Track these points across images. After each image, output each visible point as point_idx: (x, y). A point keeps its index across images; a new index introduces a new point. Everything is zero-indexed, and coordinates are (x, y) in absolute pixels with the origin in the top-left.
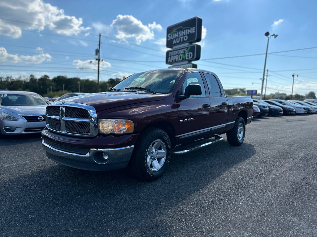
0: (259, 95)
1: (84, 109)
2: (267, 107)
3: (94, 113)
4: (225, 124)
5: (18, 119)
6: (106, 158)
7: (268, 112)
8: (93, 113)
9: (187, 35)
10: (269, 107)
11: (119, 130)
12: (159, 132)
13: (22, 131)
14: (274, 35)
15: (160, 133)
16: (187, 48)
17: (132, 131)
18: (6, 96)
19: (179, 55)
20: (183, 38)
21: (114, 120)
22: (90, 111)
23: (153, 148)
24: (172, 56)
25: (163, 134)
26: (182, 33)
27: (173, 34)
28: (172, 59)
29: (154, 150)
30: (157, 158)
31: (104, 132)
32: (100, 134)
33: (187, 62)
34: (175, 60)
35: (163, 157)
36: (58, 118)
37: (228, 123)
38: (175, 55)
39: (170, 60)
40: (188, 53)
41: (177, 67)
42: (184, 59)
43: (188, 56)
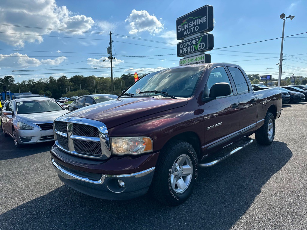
0: (274, 80)
1: (93, 127)
2: (288, 95)
4: (255, 124)
5: (33, 128)
6: (122, 184)
7: (289, 100)
9: (198, 25)
10: (290, 93)
11: (136, 149)
12: (183, 146)
13: (38, 140)
14: (290, 16)
15: (184, 147)
16: (199, 38)
17: (151, 151)
18: (22, 104)
20: (194, 29)
21: (130, 138)
23: (177, 165)
24: (184, 48)
25: (188, 147)
26: (193, 23)
28: (183, 51)
29: (178, 168)
30: (182, 176)
31: (117, 152)
32: (113, 156)
33: (199, 53)
34: (187, 52)
35: (189, 174)
36: (65, 135)
37: (257, 122)
38: (186, 47)
39: (182, 53)
40: (200, 44)
41: (189, 59)
42: (196, 49)
43: (200, 46)
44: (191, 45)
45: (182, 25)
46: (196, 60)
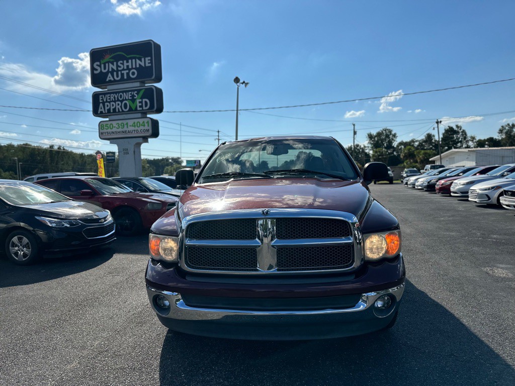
9: (136, 68)
14: (244, 82)
16: (139, 91)
19: (122, 101)
20: (128, 74)
24: (107, 102)
26: (126, 64)
27: (105, 64)
28: (106, 108)
33: (139, 115)
34: (114, 110)
38: (113, 101)
39: (103, 110)
40: (140, 100)
41: (120, 122)
42: (134, 109)
43: (140, 104)
44: (123, 100)
45: (102, 62)
46: (133, 126)
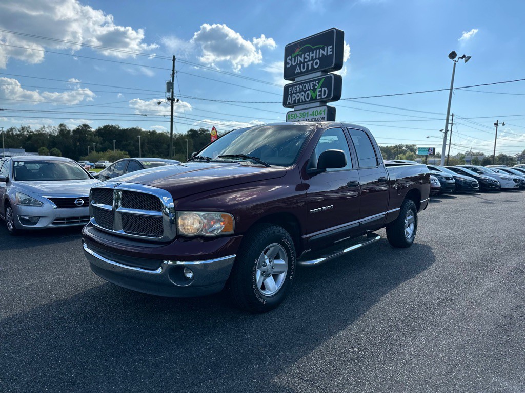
0: (438, 156)
1: (153, 196)
2: (452, 179)
3: (169, 201)
4: (384, 213)
5: (43, 203)
6: (190, 275)
7: (454, 187)
8: (167, 201)
9: (318, 59)
10: (455, 178)
11: (211, 229)
12: (276, 231)
14: (464, 56)
15: (278, 232)
16: (319, 80)
17: (231, 232)
18: (23, 164)
19: (305, 92)
20: (312, 64)
21: (202, 213)
22: (162, 199)
23: (266, 257)
24: (294, 93)
25: (283, 233)
26: (311, 55)
27: (295, 57)
28: (293, 99)
29: (267, 261)
30: (272, 273)
31: (184, 232)
32: (180, 237)
33: (318, 104)
34: (299, 100)
35: (282, 272)
36: (110, 208)
37: (388, 212)
38: (298, 92)
39: (290, 101)
40: (320, 89)
41: (302, 111)
42: (314, 98)
43: (320, 93)
44: (307, 90)
45: (293, 56)
46: (312, 115)
